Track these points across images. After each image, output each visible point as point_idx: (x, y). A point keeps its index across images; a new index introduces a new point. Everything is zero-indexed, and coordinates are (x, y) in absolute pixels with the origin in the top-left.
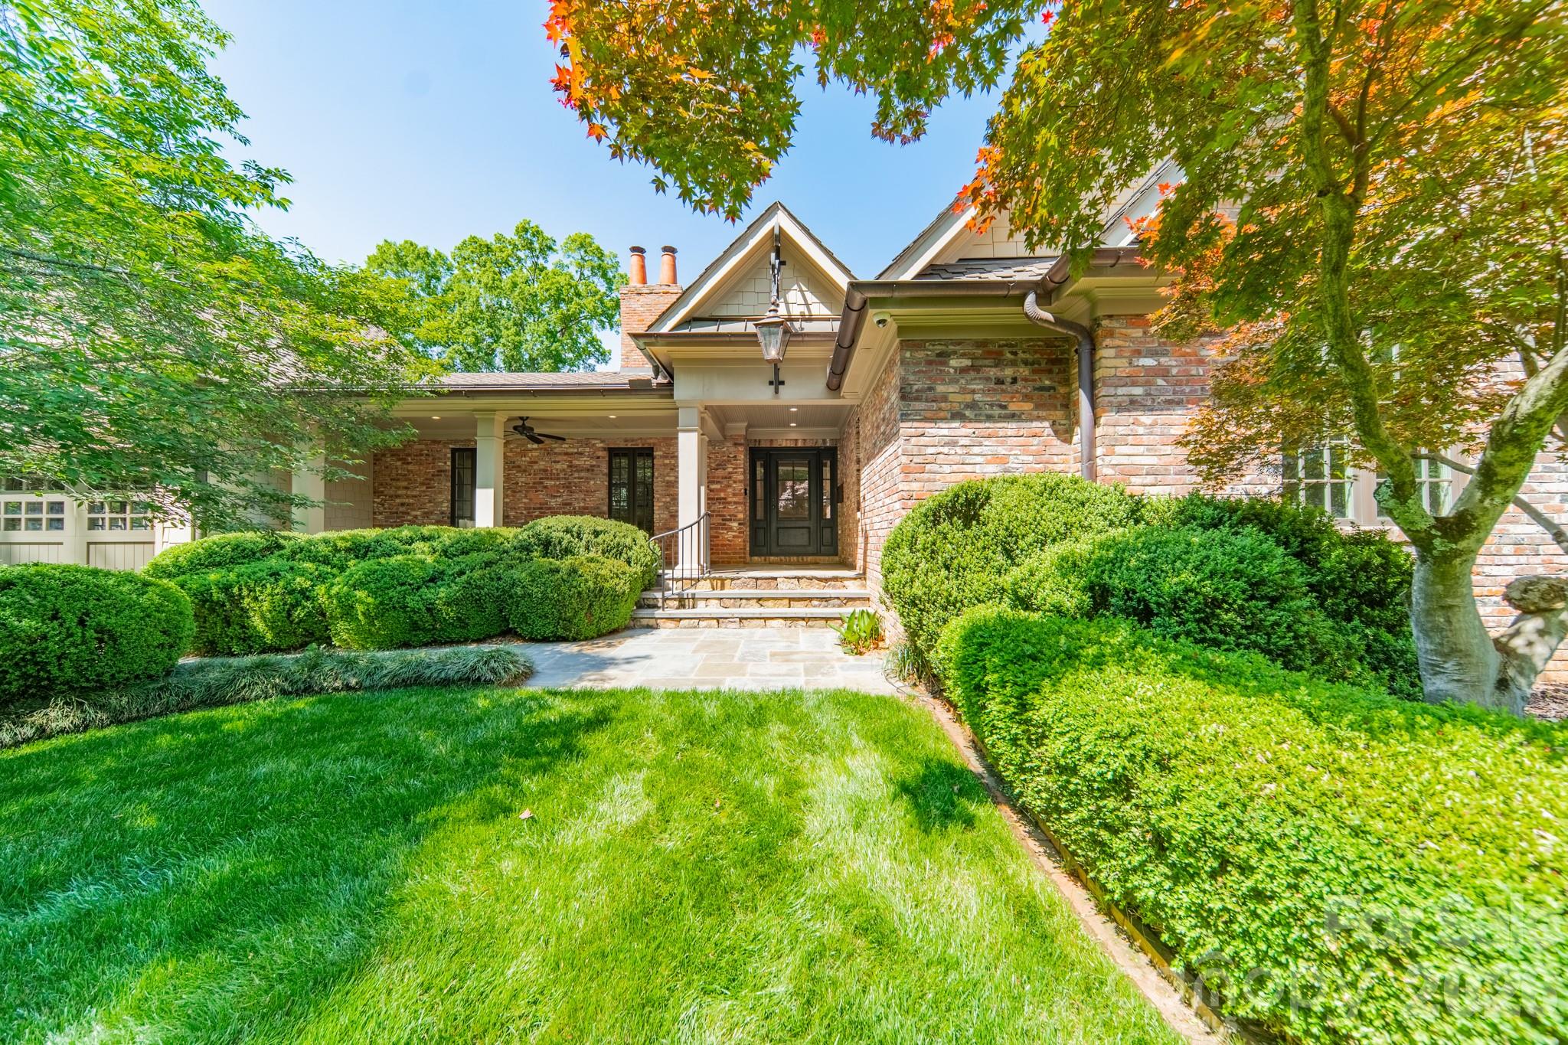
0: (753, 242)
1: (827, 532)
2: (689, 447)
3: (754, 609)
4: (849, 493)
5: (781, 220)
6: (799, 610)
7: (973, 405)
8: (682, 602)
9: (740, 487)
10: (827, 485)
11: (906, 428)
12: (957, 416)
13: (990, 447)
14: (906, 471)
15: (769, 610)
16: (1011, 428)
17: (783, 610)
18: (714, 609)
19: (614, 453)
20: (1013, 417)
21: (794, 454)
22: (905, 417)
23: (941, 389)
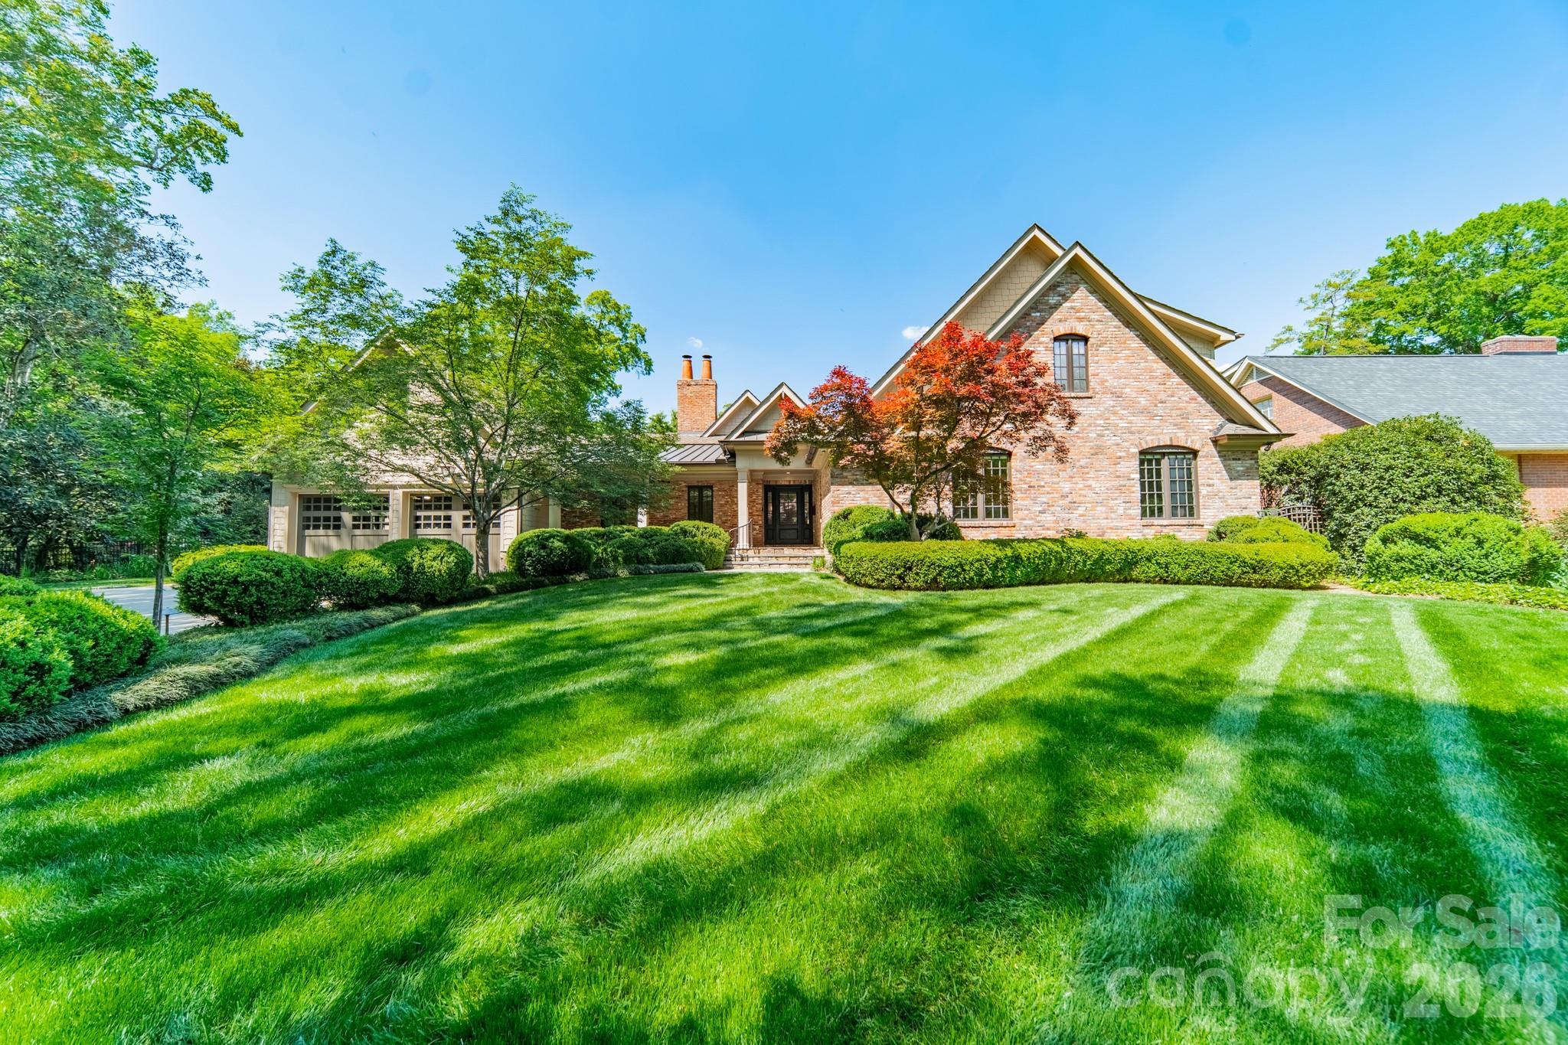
0: (772, 400)
1: (807, 531)
2: (743, 489)
3: (774, 561)
4: (817, 510)
5: (784, 390)
6: (794, 561)
7: (856, 480)
8: (742, 558)
9: (760, 506)
10: (807, 507)
11: (833, 488)
12: (851, 484)
13: (862, 494)
14: (833, 503)
15: (781, 561)
16: (870, 488)
17: (787, 561)
18: (756, 561)
19: (690, 488)
20: (870, 484)
21: (789, 488)
22: (832, 484)
23: (845, 474)
